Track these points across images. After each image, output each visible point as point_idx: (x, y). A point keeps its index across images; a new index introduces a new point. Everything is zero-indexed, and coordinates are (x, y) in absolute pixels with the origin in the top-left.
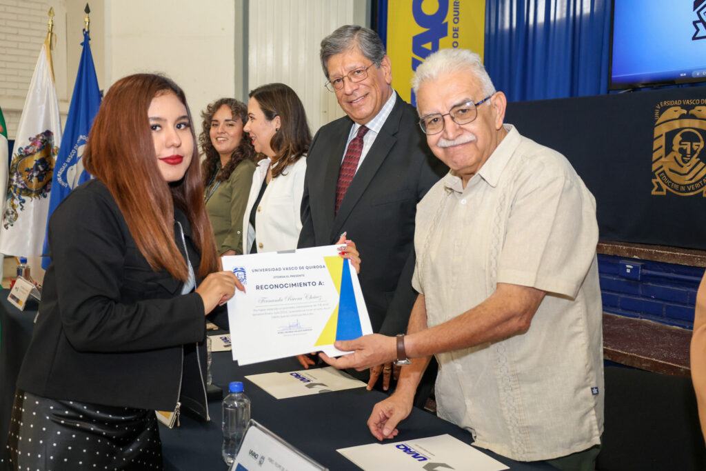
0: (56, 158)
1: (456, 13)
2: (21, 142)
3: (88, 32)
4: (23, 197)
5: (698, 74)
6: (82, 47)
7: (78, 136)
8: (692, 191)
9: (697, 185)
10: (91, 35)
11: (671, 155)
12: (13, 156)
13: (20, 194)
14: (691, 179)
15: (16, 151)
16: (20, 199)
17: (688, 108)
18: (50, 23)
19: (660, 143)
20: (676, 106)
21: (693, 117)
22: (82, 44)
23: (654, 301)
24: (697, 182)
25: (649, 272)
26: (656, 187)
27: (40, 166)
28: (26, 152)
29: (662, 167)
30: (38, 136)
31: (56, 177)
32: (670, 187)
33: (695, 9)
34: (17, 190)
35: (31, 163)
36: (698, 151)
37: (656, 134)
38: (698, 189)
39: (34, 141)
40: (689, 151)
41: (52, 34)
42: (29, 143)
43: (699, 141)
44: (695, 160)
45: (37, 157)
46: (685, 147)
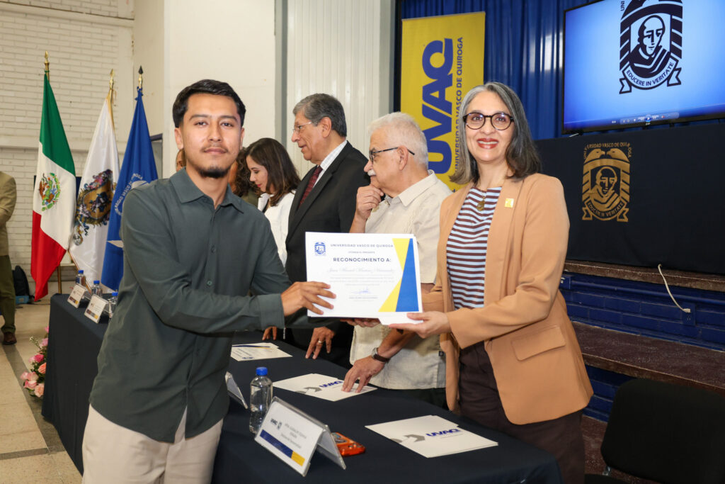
0: (114, 192)
1: (459, 66)
2: (87, 179)
3: (141, 89)
4: (87, 225)
5: (624, 121)
6: (136, 102)
7: (132, 174)
8: (609, 217)
9: (613, 212)
10: (144, 92)
11: (596, 187)
12: (80, 191)
13: (85, 222)
14: (608, 207)
15: (82, 187)
16: (85, 226)
17: (606, 150)
18: (111, 82)
19: (587, 178)
20: (597, 148)
21: (609, 157)
22: (136, 99)
23: (581, 306)
24: (613, 209)
25: (577, 282)
26: (585, 213)
27: (101, 199)
28: (90, 187)
29: (589, 197)
30: (100, 174)
31: (114, 208)
32: (595, 213)
33: (621, 68)
34: (83, 219)
35: (94, 196)
36: (613, 185)
37: (585, 171)
38: (614, 215)
39: (97, 178)
40: (607, 185)
41: (113, 90)
42: (93, 180)
43: (613, 176)
44: (611, 191)
45: (100, 191)
46: (604, 181)
